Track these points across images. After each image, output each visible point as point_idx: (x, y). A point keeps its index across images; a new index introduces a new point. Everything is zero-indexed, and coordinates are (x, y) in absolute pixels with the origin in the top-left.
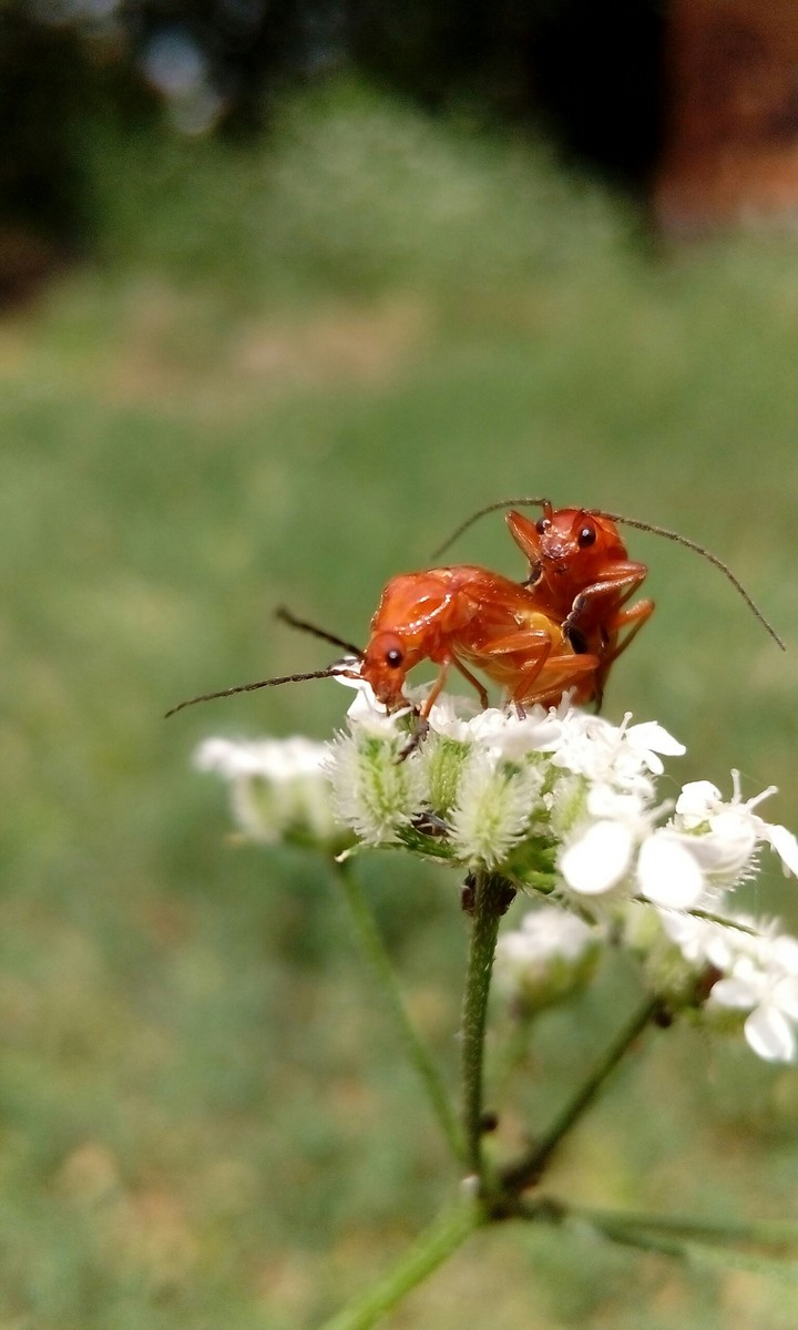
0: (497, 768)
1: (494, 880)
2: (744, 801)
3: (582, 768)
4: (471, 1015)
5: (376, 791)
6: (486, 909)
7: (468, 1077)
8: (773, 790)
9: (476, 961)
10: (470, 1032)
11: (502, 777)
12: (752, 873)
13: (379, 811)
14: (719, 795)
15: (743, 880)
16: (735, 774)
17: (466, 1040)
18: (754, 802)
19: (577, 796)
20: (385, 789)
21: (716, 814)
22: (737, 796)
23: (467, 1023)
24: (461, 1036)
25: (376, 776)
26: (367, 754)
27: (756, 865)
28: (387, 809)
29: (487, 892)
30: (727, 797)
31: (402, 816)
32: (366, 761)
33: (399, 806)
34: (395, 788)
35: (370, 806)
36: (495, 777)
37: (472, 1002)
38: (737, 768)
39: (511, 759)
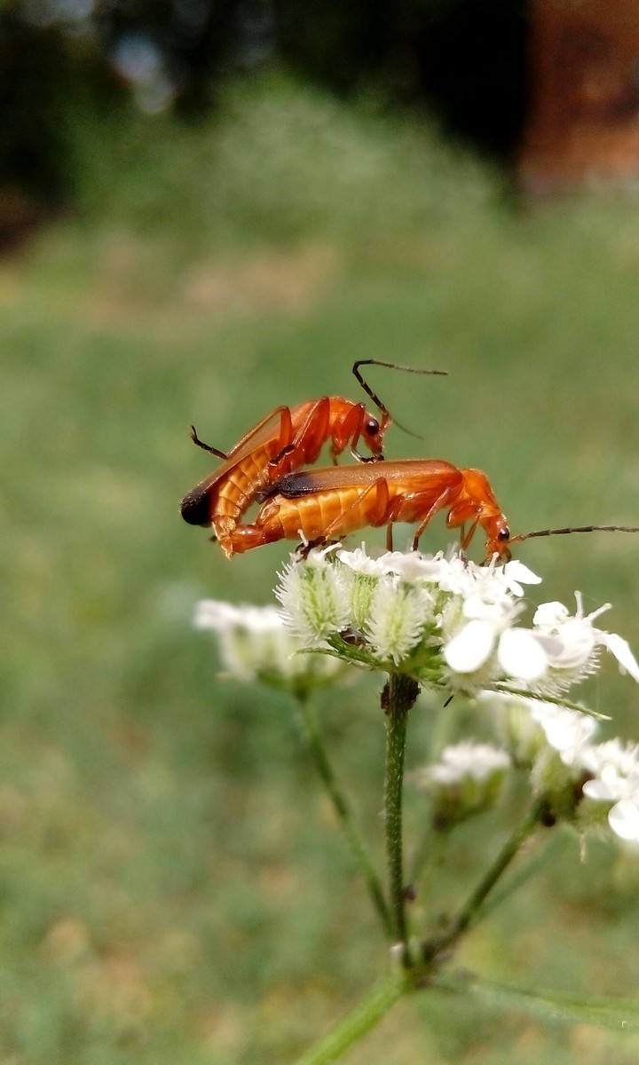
0: (398, 587)
1: (402, 680)
2: (586, 615)
3: (461, 589)
4: (390, 795)
5: (312, 606)
6: (397, 705)
7: (390, 850)
8: (608, 606)
9: (392, 749)
10: (391, 810)
11: (402, 592)
12: (594, 669)
13: (315, 621)
14: (567, 612)
15: (586, 674)
16: (578, 595)
17: (387, 818)
18: (593, 616)
19: (458, 611)
20: (319, 603)
21: (563, 623)
22: (580, 611)
23: (388, 803)
24: (384, 814)
25: (312, 595)
26: (305, 579)
27: (596, 664)
28: (322, 621)
29: (397, 691)
30: (573, 613)
31: (332, 625)
32: (306, 583)
33: (330, 619)
34: (326, 604)
35: (309, 619)
36: (397, 593)
37: (390, 784)
38: (579, 590)
39: (408, 581)
